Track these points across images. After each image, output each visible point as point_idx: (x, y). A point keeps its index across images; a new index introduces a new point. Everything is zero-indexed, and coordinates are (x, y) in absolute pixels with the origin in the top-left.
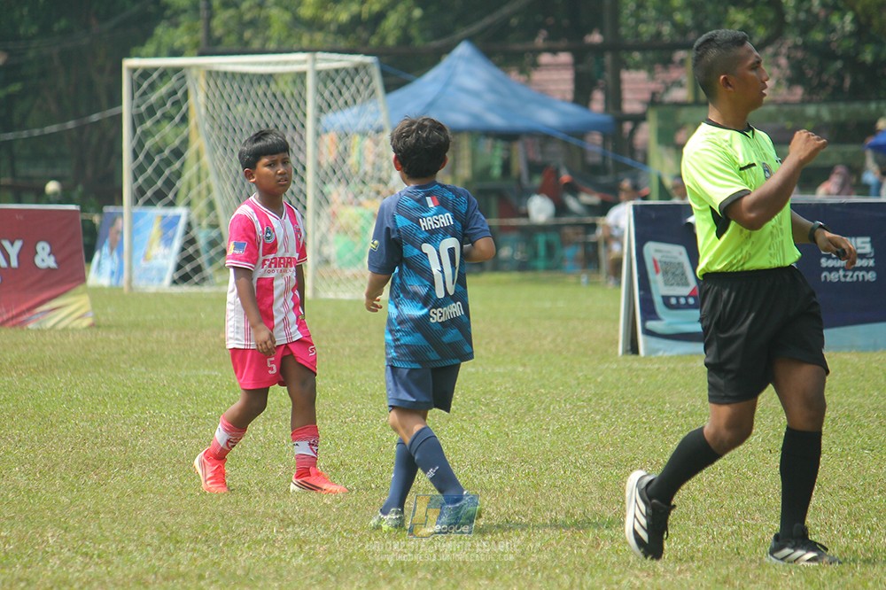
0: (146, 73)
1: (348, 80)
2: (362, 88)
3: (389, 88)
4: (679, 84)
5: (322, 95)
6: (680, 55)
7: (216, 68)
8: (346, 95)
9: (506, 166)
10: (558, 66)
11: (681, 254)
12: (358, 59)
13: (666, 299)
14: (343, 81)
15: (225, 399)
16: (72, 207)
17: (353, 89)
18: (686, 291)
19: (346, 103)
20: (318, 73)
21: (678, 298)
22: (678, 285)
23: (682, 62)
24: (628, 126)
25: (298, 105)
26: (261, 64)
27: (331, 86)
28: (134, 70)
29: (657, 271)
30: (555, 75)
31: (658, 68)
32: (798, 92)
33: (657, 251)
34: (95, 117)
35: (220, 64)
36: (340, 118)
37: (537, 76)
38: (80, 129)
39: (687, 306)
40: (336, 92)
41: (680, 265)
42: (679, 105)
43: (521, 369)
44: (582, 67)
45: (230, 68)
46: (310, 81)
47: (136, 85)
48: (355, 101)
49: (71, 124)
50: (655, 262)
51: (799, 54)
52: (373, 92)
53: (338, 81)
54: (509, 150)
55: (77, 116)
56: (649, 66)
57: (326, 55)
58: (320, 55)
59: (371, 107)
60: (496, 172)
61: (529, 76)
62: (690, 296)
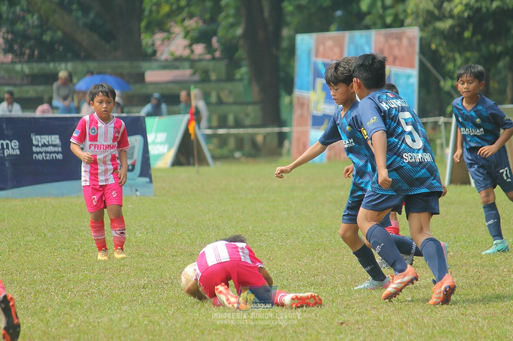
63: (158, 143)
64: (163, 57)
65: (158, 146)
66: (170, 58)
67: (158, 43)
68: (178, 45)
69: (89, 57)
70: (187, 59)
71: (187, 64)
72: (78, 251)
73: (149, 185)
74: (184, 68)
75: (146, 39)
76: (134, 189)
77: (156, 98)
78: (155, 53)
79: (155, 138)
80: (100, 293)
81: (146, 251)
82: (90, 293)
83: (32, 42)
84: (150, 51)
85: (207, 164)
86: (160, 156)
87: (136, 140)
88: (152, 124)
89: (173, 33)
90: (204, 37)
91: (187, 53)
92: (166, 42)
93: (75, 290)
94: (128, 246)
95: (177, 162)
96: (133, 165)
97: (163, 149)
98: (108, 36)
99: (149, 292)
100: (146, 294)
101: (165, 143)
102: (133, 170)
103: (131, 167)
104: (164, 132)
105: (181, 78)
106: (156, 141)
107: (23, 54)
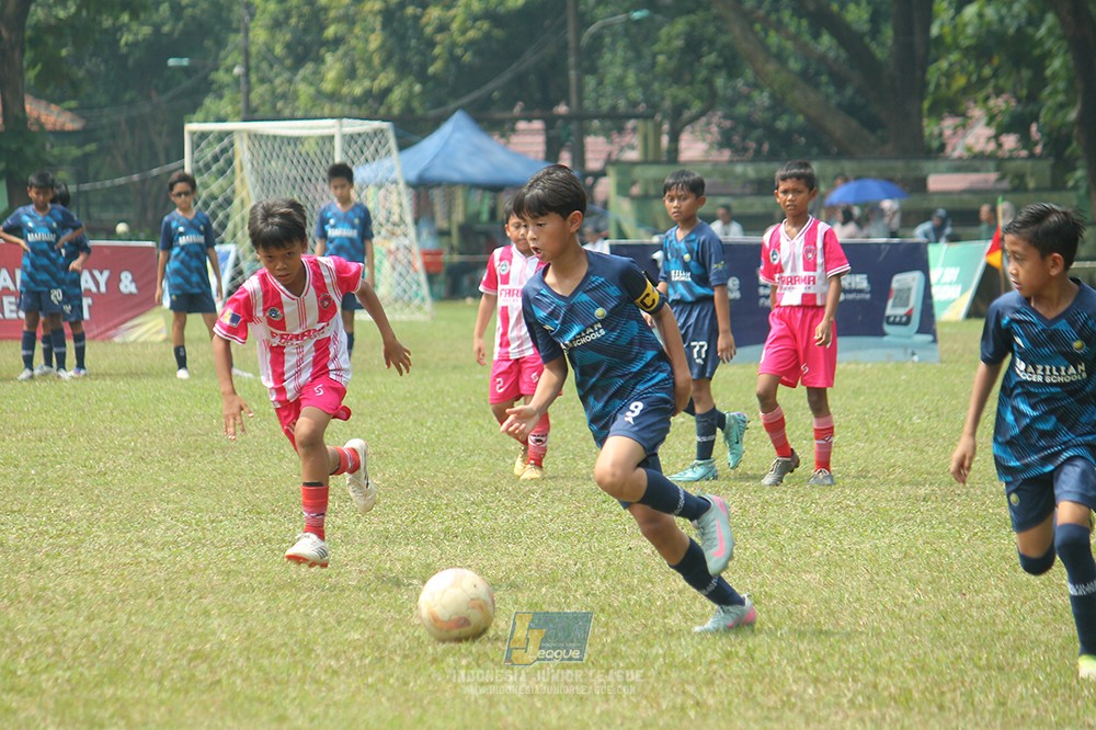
0: (203, 135)
1: (368, 142)
2: (380, 147)
3: (401, 148)
4: (632, 147)
5: (347, 154)
6: (631, 124)
7: (260, 131)
8: (367, 153)
9: (493, 213)
10: (532, 132)
12: (376, 124)
14: (365, 143)
16: (150, 244)
17: (372, 148)
19: (367, 160)
20: (344, 136)
23: (633, 130)
24: (589, 180)
26: (297, 128)
27: (355, 147)
28: (193, 133)
30: (529, 139)
31: (614, 134)
32: (726, 155)
34: (155, 171)
35: (262, 128)
36: (363, 174)
37: (515, 139)
38: (143, 181)
40: (358, 150)
42: (633, 164)
44: (552, 132)
45: (271, 132)
46: (338, 143)
47: (196, 146)
48: (374, 159)
49: (136, 177)
52: (389, 151)
53: (360, 142)
54: (495, 199)
55: (140, 171)
56: (607, 133)
57: (351, 121)
58: (345, 120)
59: (387, 163)
60: (485, 217)
61: (508, 139)
63: (945, 284)
64: (956, 154)
65: (947, 288)
66: (966, 154)
67: (948, 132)
68: (978, 136)
69: (843, 153)
70: (991, 157)
71: (991, 164)
73: (933, 345)
74: (988, 171)
75: (930, 127)
76: (909, 351)
77: (939, 215)
78: (942, 147)
79: (942, 275)
80: (859, 506)
83: (758, 132)
84: (935, 144)
86: (948, 303)
87: (914, 279)
88: (939, 253)
89: (971, 118)
90: (1017, 124)
91: (991, 147)
92: (960, 132)
95: (973, 312)
96: (909, 316)
97: (954, 292)
98: (872, 124)
101: (957, 282)
102: (907, 323)
103: (904, 319)
104: (955, 266)
105: (981, 186)
106: (943, 280)
107: (745, 150)
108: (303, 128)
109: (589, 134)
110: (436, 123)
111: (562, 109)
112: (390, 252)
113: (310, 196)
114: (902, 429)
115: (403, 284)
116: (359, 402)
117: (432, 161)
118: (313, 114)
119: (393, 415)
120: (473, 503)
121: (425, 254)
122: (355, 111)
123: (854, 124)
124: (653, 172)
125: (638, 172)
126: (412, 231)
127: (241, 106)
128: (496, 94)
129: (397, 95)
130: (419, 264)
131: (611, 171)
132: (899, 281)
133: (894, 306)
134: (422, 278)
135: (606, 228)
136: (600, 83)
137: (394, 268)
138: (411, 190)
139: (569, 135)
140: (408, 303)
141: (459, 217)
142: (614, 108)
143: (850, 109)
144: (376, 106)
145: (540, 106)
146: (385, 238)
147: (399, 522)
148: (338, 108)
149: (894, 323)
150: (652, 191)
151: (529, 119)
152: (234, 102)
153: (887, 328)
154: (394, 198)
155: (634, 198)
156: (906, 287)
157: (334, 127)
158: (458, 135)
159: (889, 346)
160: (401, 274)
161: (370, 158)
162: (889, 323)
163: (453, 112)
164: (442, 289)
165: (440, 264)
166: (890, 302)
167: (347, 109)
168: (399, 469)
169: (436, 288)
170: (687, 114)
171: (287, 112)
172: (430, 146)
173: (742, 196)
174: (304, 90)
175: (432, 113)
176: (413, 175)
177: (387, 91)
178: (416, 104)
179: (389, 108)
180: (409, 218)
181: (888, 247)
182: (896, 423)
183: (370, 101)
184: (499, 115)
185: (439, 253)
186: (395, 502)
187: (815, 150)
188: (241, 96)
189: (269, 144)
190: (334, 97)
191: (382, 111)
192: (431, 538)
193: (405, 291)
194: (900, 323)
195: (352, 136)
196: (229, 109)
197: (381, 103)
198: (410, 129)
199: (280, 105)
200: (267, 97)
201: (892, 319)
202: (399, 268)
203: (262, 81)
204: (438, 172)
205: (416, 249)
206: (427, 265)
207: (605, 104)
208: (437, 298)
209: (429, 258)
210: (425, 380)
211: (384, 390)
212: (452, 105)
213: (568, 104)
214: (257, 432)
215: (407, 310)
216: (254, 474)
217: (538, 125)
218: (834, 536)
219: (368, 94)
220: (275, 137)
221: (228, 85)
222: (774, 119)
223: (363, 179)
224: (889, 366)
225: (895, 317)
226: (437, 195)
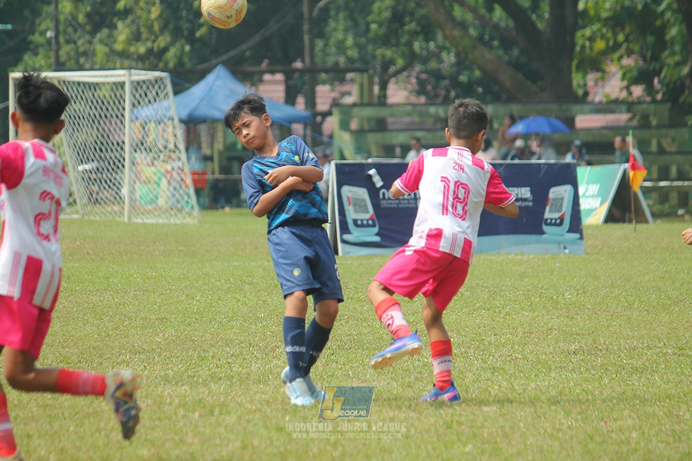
1: (150, 87)
2: (160, 92)
3: (176, 93)
4: (349, 93)
5: (134, 96)
6: (349, 76)
7: (68, 79)
8: (150, 96)
10: (275, 82)
11: (364, 193)
12: (157, 74)
13: (355, 221)
14: (148, 88)
15: (86, 280)
17: (154, 92)
18: (367, 216)
19: (150, 101)
20: (132, 83)
21: (362, 220)
22: (363, 212)
23: (352, 81)
24: (319, 119)
25: (120, 103)
26: (96, 76)
27: (140, 91)
29: (350, 204)
30: (273, 88)
31: (337, 83)
32: (423, 99)
33: (350, 191)
35: (70, 76)
36: (146, 112)
37: (262, 88)
39: (368, 226)
40: (143, 95)
41: (364, 200)
42: (352, 106)
43: (267, 263)
44: (291, 83)
45: (77, 79)
46: (128, 88)
48: (155, 100)
50: (348, 198)
51: (424, 76)
52: (167, 95)
53: (144, 87)
56: (332, 82)
57: (137, 71)
58: (133, 71)
59: (165, 104)
60: (239, 147)
61: (257, 88)
62: (370, 219)
63: (589, 197)
64: (597, 99)
65: (590, 200)
66: (604, 100)
67: (590, 83)
68: (612, 86)
69: (511, 99)
70: (623, 102)
71: (624, 107)
72: (500, 312)
73: (580, 241)
74: (621, 112)
75: (577, 79)
76: (562, 246)
77: (577, 146)
78: (586, 94)
79: (586, 190)
81: (577, 314)
82: (514, 358)
83: (446, 82)
84: (580, 92)
85: (646, 221)
86: (591, 211)
87: (566, 191)
88: (583, 173)
89: (608, 73)
90: (644, 77)
91: (624, 94)
92: (600, 83)
93: (497, 355)
94: (556, 308)
95: (611, 218)
96: (562, 219)
97: (595, 203)
98: (533, 77)
99: (581, 358)
100: (577, 361)
101: (598, 195)
102: (561, 224)
103: (558, 221)
104: (597, 184)
105: (615, 124)
106: (587, 194)
107: (437, 96)
108: (101, 76)
109: (318, 84)
110: (202, 75)
111: (298, 65)
112: (167, 172)
113: (106, 129)
114: (557, 303)
115: (177, 196)
116: (144, 281)
117: (199, 104)
118: (107, 67)
119: (171, 291)
120: (232, 355)
121: (193, 174)
122: (140, 65)
123: (520, 76)
124: (368, 112)
125: (356, 111)
126: (184, 156)
127: (52, 60)
128: (248, 54)
129: (172, 53)
130: (189, 181)
131: (336, 111)
132: (554, 192)
133: (550, 211)
134: (192, 191)
135: (332, 154)
136: (326, 45)
137: (169, 183)
138: (183, 125)
139: (304, 84)
140: (180, 210)
141: (219, 146)
142: (337, 63)
143: (516, 66)
144: (155, 62)
145: (281, 62)
146: (164, 161)
147: (176, 369)
148: (127, 63)
149: (551, 224)
150: (366, 127)
151: (273, 72)
152: (47, 57)
153: (545, 228)
154: (170, 130)
155: (352, 132)
156: (560, 197)
157: (124, 75)
158: (218, 83)
159: (547, 242)
160: (175, 189)
161: (152, 100)
162: (546, 224)
163: (216, 65)
164: (206, 201)
165: (205, 180)
166: (548, 209)
167: (134, 64)
168: (176, 331)
169: (202, 200)
170: (392, 69)
171: (87, 66)
172: (197, 92)
173: (435, 130)
174: (101, 50)
175: (200, 67)
176: (184, 114)
177: (165, 50)
178: (186, 60)
179: (166, 64)
180: (182, 146)
181: (546, 167)
182: (552, 298)
183: (152, 58)
184: (250, 69)
185: (204, 173)
186: (173, 354)
187: (489, 97)
188: (52, 54)
189: (75, 89)
190: (124, 55)
191: (161, 65)
192: (201, 380)
193: (178, 201)
194: (555, 224)
195: (138, 83)
196: (43, 62)
197: (160, 60)
198: (183, 79)
199: (82, 60)
200: (72, 53)
201: (549, 221)
202: (174, 183)
203: (68, 42)
204: (204, 111)
205: (187, 169)
206: (195, 182)
207: (330, 61)
208: (203, 208)
209: (196, 177)
210: (194, 266)
211: (164, 273)
212: (215, 62)
213: (303, 61)
214: (67, 304)
215: (180, 216)
216: (64, 335)
217: (279, 77)
218: (507, 379)
219: (150, 52)
220: (79, 83)
221: (42, 45)
222: (459, 74)
223: (147, 116)
224: (547, 257)
225: (552, 219)
226: (203, 129)
